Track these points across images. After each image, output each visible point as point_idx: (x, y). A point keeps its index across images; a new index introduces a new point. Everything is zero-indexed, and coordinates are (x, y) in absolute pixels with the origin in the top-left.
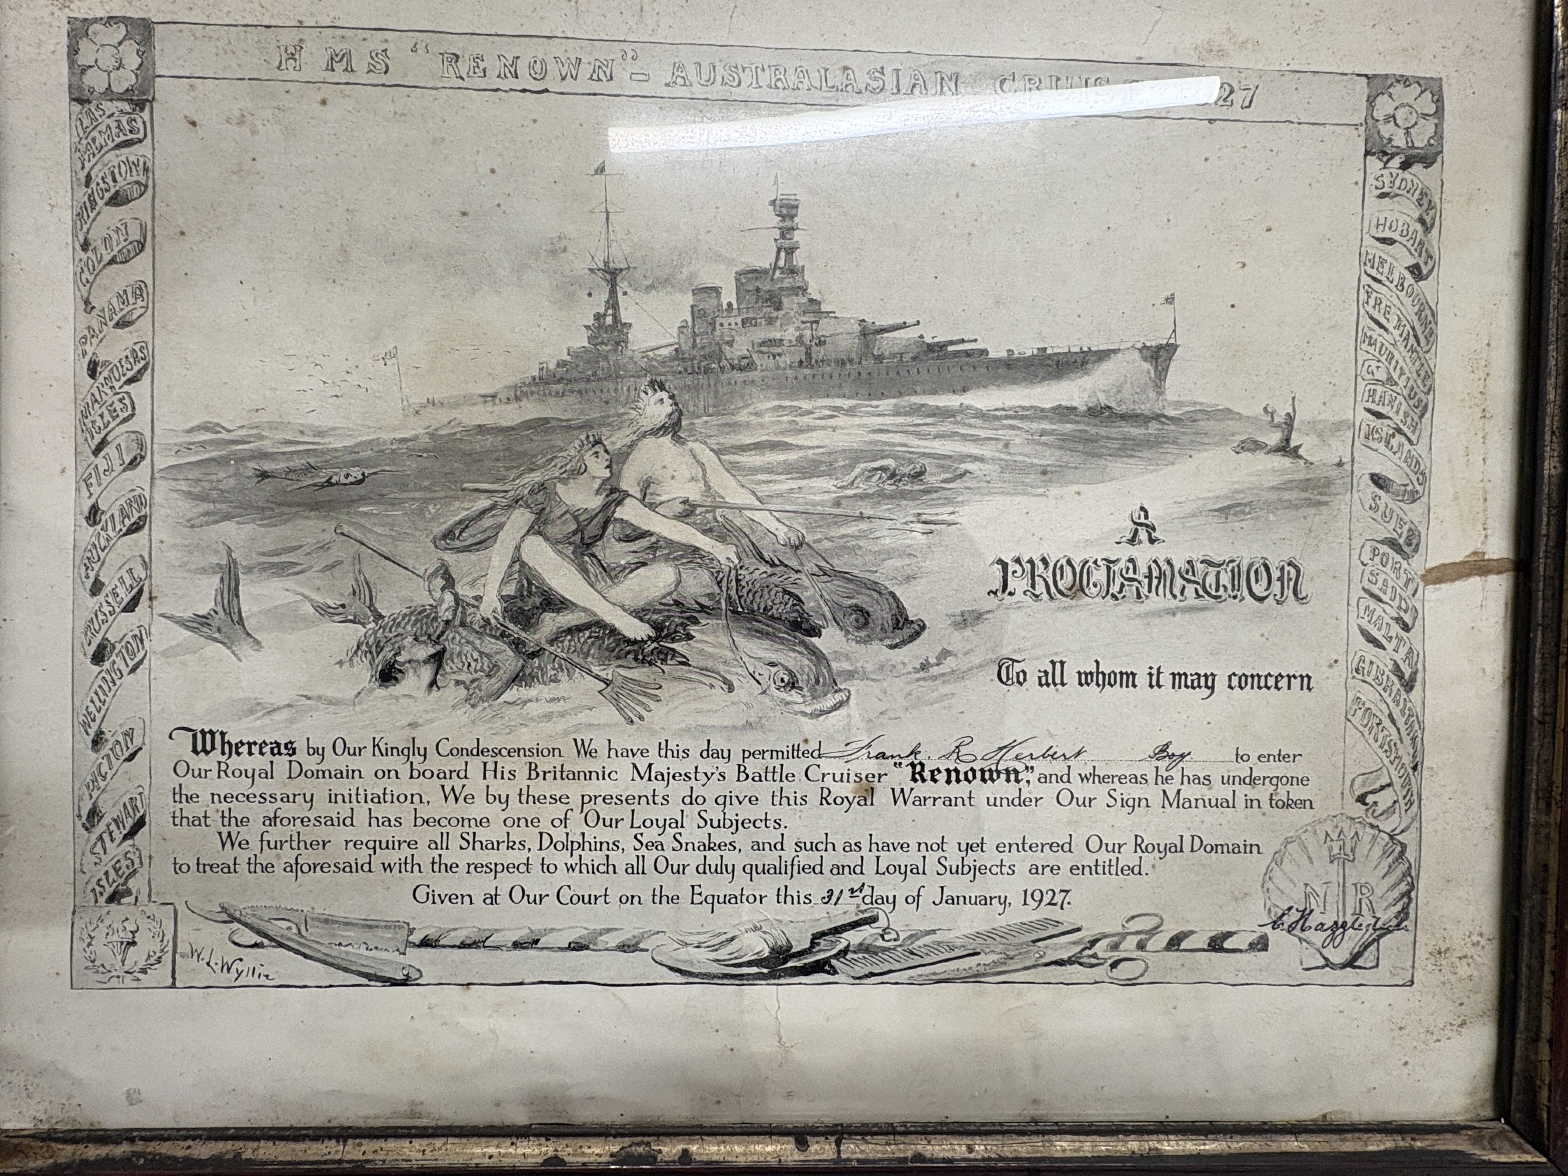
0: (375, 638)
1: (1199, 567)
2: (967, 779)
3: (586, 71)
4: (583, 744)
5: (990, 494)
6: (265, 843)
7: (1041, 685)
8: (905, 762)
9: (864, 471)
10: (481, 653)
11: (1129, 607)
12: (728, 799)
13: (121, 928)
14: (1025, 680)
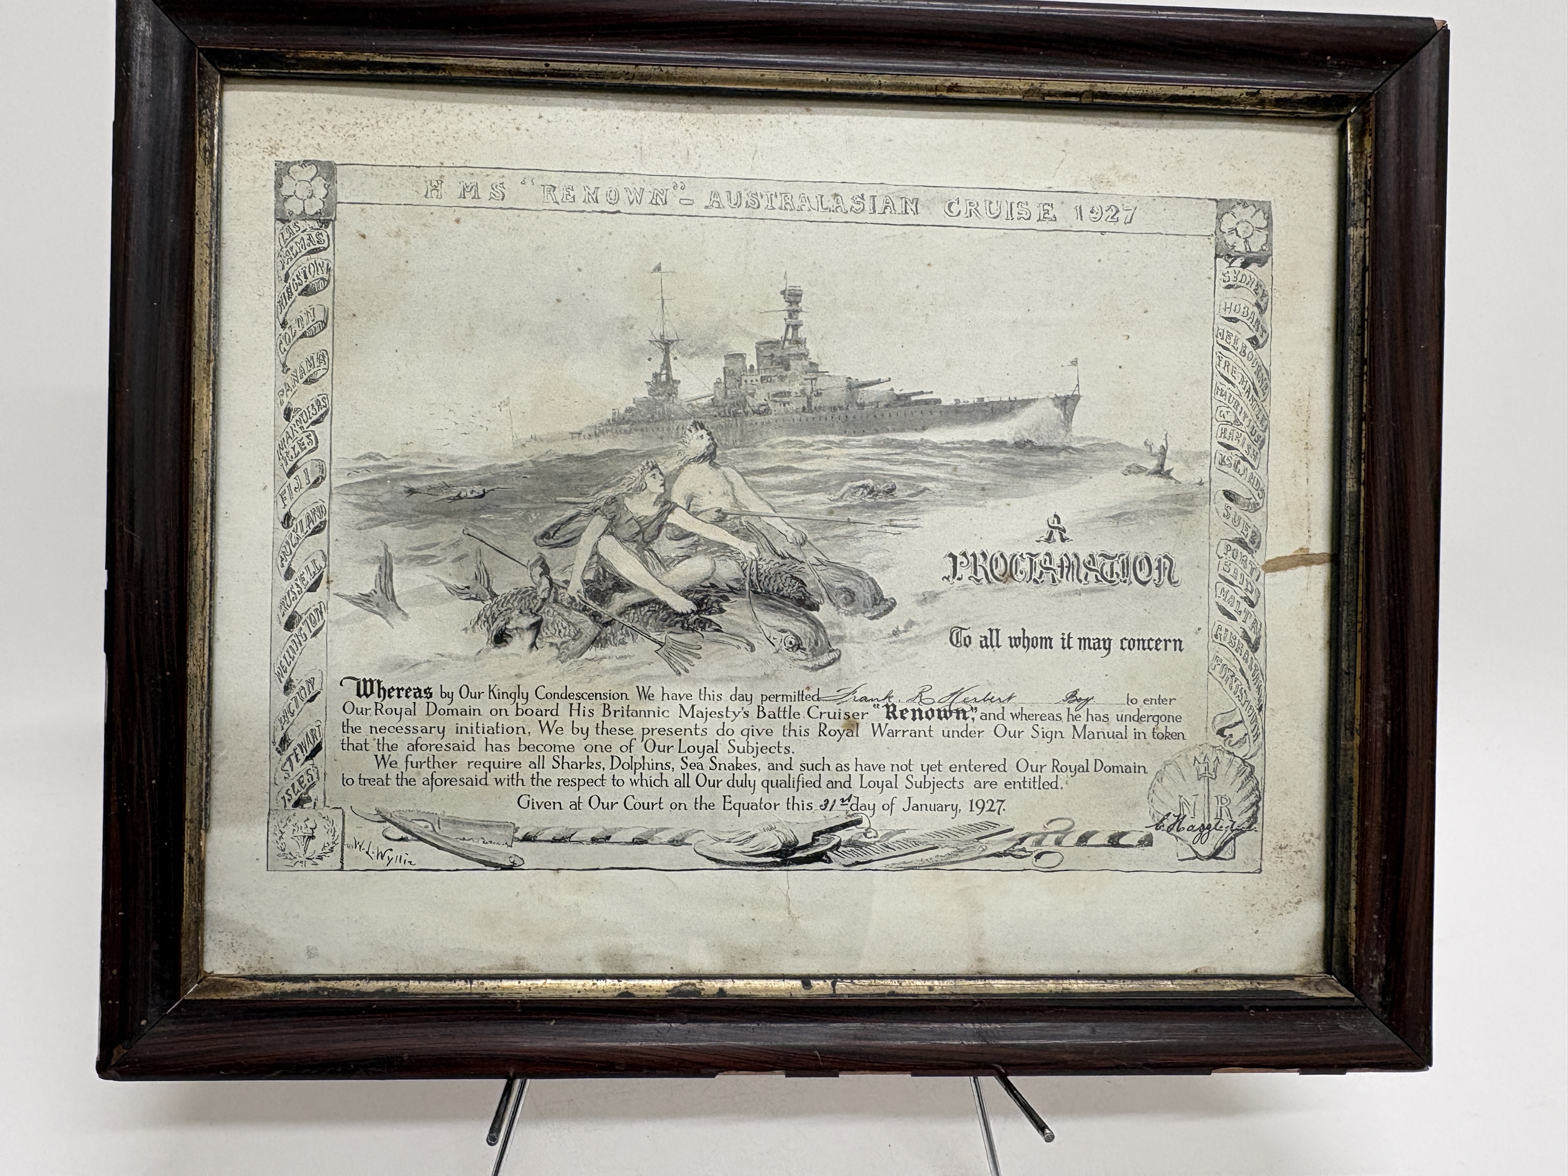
0: (491, 612)
1: (1097, 558)
2: (927, 717)
3: (647, 197)
4: (643, 690)
5: (944, 504)
6: (409, 764)
7: (982, 647)
8: (882, 704)
9: (851, 487)
10: (569, 623)
11: (1046, 588)
12: (750, 731)
13: (304, 826)
14: (970, 643)
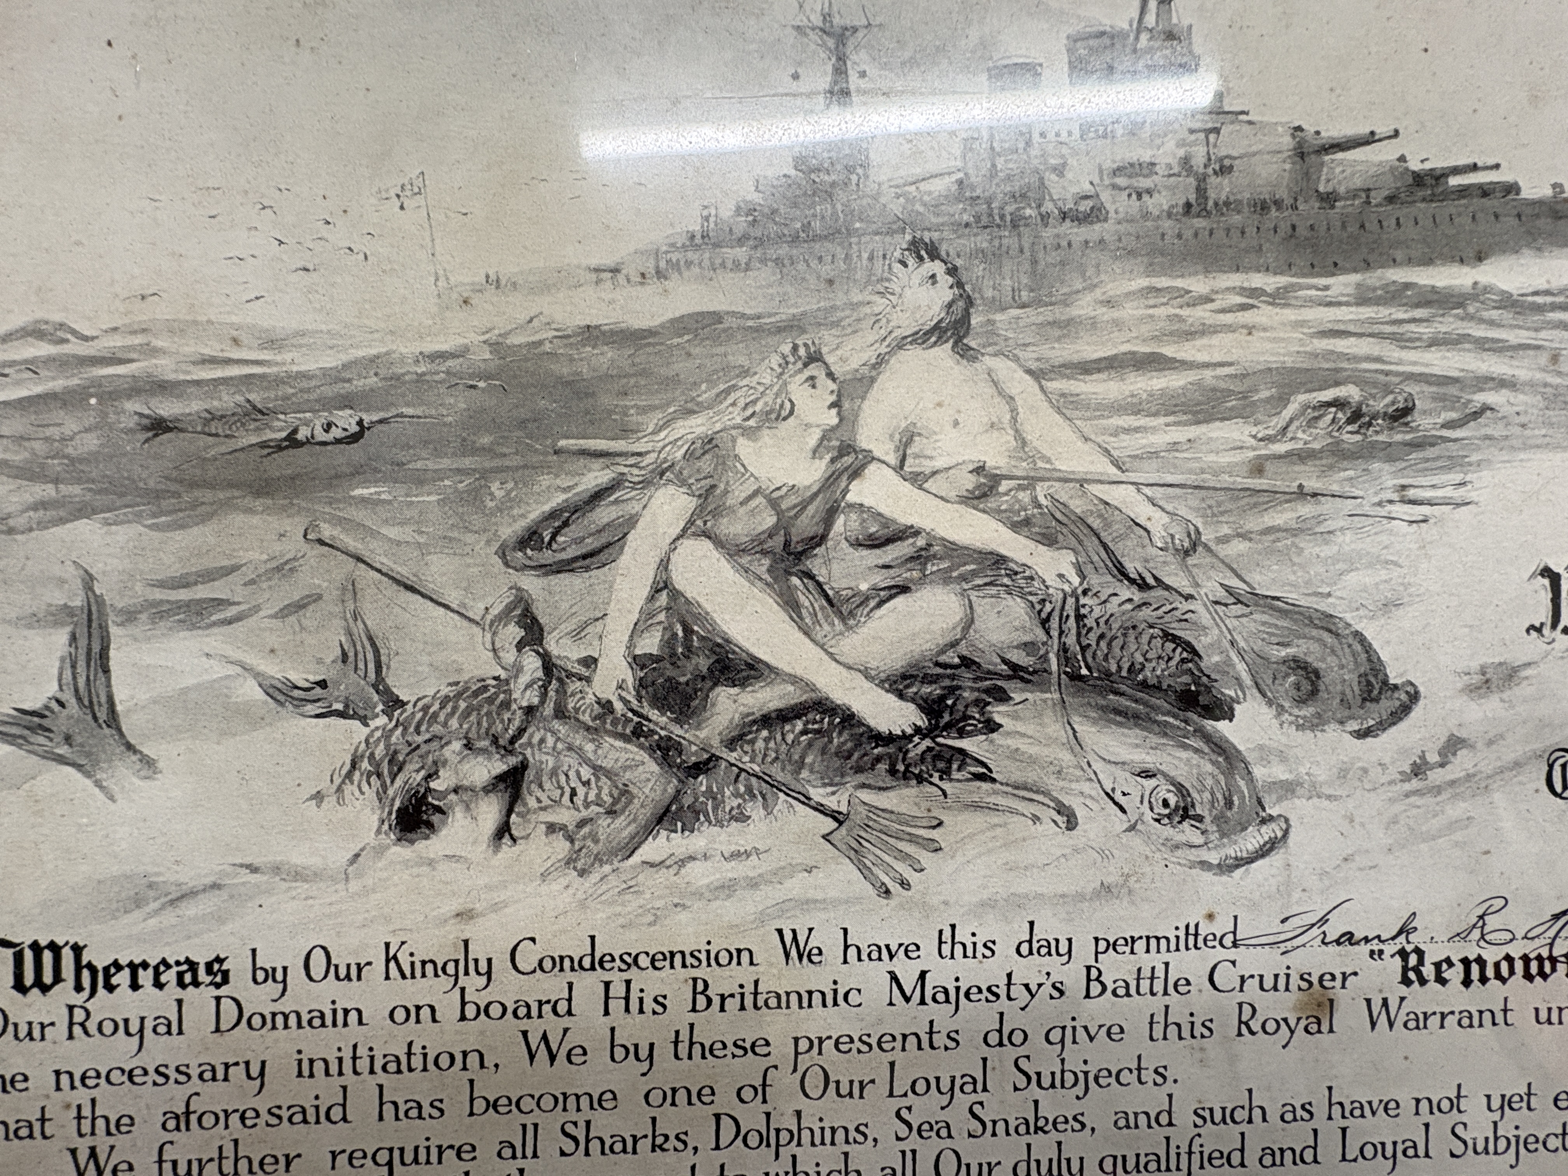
0: (387, 747)
2: (1498, 976)
4: (795, 939)
5: (1526, 447)
6: (167, 1167)
8: (1390, 949)
9: (1306, 407)
10: (597, 769)
12: (1069, 1032)
